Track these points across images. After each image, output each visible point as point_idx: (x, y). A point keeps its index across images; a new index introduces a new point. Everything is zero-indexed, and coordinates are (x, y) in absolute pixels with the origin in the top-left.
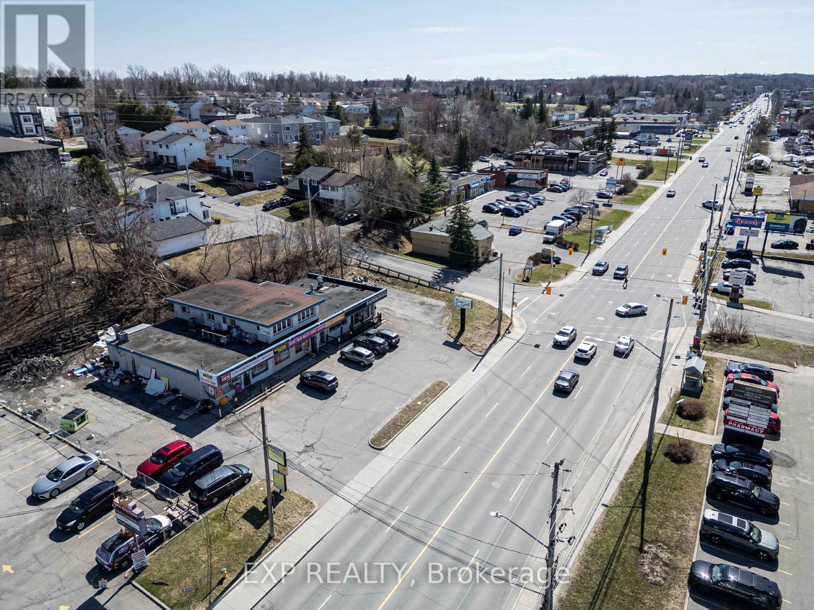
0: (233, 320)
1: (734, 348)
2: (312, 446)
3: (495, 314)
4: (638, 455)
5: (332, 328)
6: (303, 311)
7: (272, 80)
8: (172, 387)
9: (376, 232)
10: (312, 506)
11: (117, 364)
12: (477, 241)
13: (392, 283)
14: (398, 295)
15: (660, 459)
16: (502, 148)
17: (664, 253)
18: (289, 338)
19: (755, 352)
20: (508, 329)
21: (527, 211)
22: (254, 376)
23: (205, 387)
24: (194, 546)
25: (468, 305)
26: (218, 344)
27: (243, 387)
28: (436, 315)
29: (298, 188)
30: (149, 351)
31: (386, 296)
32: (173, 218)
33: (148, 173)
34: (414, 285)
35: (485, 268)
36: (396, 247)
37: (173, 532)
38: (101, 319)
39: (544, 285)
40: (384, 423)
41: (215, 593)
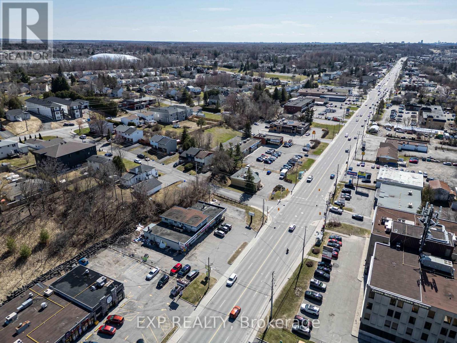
0: (183, 224)
1: (335, 228)
2: (212, 263)
3: (262, 214)
4: (299, 265)
8: (168, 246)
9: (217, 176)
10: (216, 280)
11: (147, 238)
12: (255, 183)
13: (227, 202)
14: (229, 207)
15: (305, 266)
17: (319, 190)
18: (201, 230)
19: (340, 230)
20: (266, 221)
21: (274, 161)
25: (253, 215)
26: (179, 232)
27: (189, 245)
28: (242, 216)
29: (185, 156)
30: (160, 235)
33: (122, 147)
34: (234, 202)
35: (258, 193)
36: (225, 183)
37: (185, 287)
38: (136, 221)
39: (279, 200)
40: (231, 256)
41: (200, 300)
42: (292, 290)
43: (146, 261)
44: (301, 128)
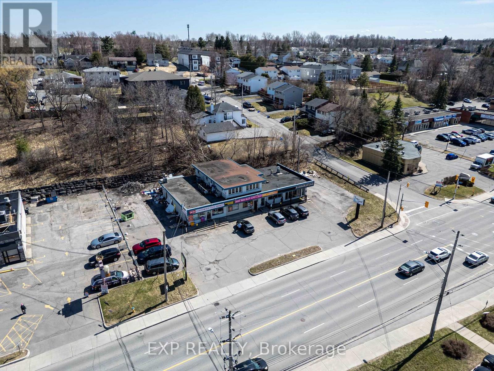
0: (214, 182)
2: (219, 261)
5: (270, 198)
6: (251, 185)
9: (342, 143)
10: (196, 293)
11: (163, 193)
13: (331, 178)
14: (330, 186)
15: (435, 348)
18: (236, 199)
20: (392, 225)
22: (213, 215)
23: (184, 214)
24: (130, 292)
25: (361, 202)
26: (203, 193)
27: (206, 219)
28: (346, 204)
29: (305, 111)
32: (224, 121)
33: (234, 95)
34: (344, 182)
35: (406, 180)
36: (351, 155)
37: (129, 281)
38: (168, 169)
39: (447, 200)
40: (265, 261)
41: (125, 318)
43: (124, 221)
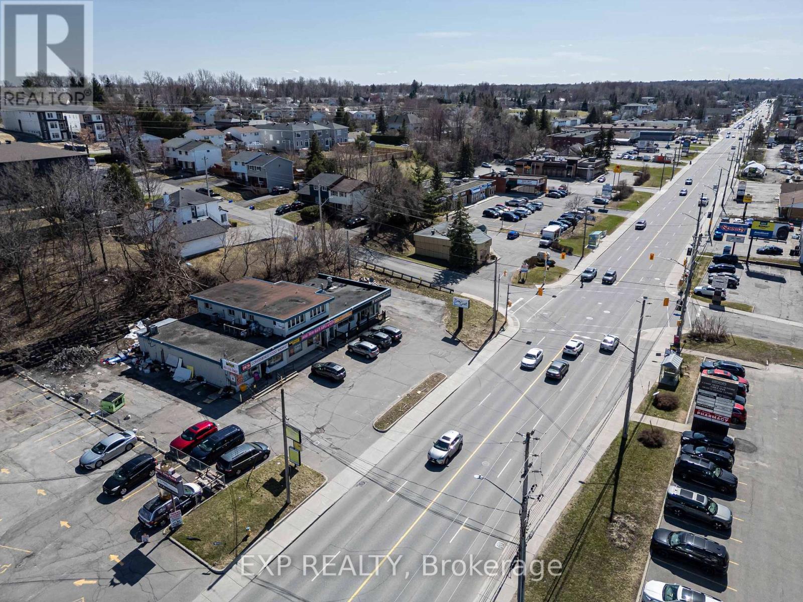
0: (252, 316)
1: (712, 347)
2: (322, 428)
3: (491, 313)
4: (615, 440)
5: (340, 324)
6: (314, 309)
7: (282, 85)
8: (197, 375)
9: (381, 235)
10: (323, 478)
11: (147, 355)
12: (476, 245)
13: (396, 284)
14: (401, 295)
15: (634, 444)
16: (504, 154)
17: (652, 257)
18: (302, 332)
19: (731, 350)
20: (502, 327)
21: (525, 216)
22: (270, 366)
23: (227, 374)
24: (222, 509)
25: (465, 304)
26: (238, 336)
27: (260, 375)
28: (436, 313)
29: (308, 193)
30: (176, 342)
31: (390, 295)
32: (194, 221)
33: (168, 178)
34: (416, 285)
35: (483, 270)
36: (401, 250)
37: (203, 498)
38: (131, 314)
39: (538, 286)
40: (387, 409)
41: (241, 548)
42: (599, 523)
43: (112, 413)
44: (586, 166)
